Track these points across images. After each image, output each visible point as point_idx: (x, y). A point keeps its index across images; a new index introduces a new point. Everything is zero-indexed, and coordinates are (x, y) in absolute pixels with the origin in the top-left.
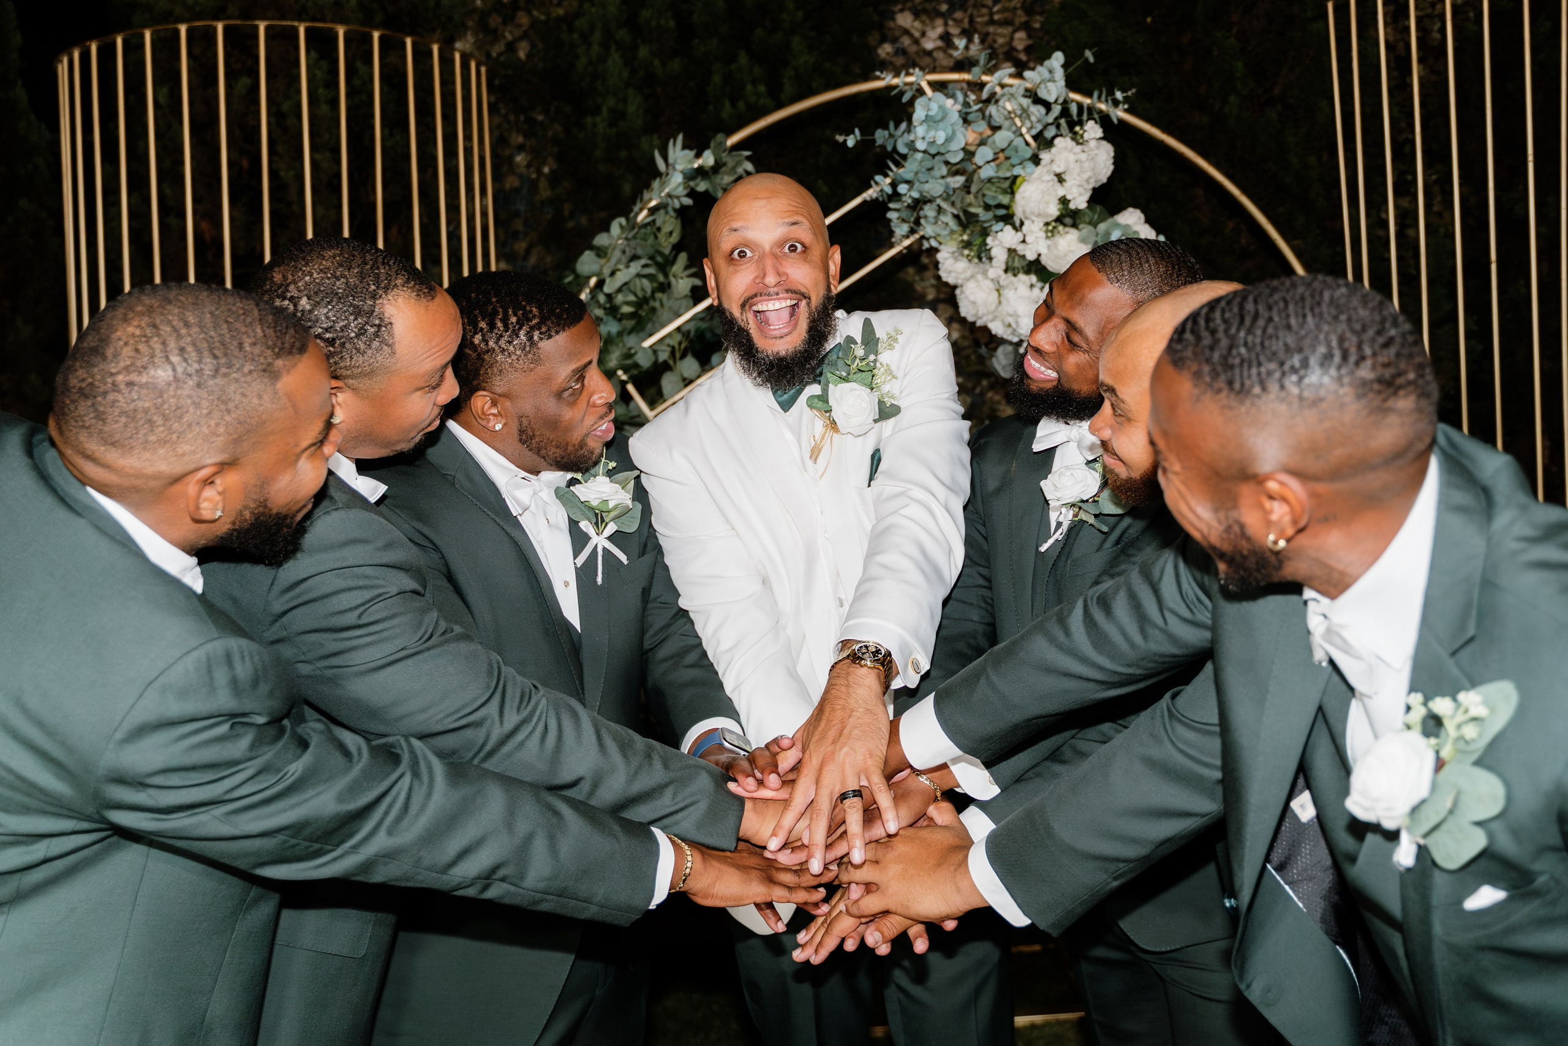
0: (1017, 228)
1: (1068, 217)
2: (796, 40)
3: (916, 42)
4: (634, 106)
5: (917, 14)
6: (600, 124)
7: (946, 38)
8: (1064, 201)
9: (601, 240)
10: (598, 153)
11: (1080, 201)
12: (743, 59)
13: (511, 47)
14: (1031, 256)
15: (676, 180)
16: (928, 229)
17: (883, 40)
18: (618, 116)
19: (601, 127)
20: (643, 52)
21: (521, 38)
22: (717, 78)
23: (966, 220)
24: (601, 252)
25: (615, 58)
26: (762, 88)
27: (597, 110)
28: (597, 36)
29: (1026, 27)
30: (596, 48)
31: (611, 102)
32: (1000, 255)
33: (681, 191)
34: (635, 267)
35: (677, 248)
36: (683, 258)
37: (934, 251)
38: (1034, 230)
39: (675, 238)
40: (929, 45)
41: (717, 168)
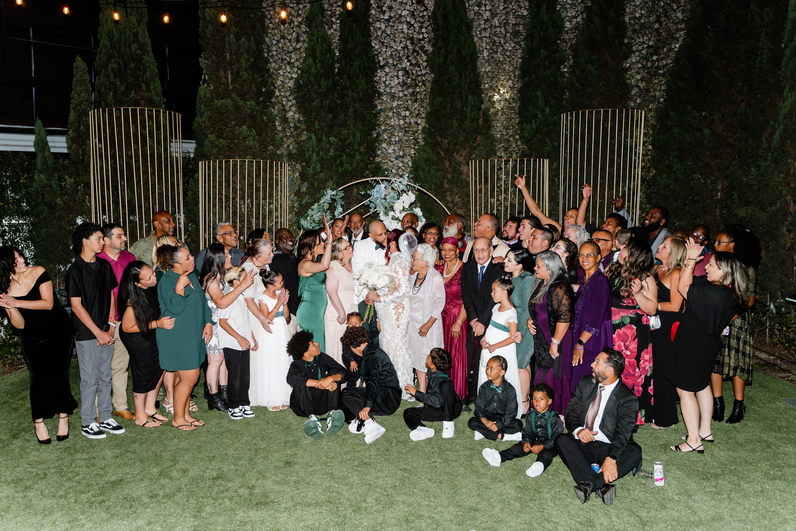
0: (393, 211)
1: (404, 209)
2: (357, 153)
3: (387, 150)
4: (318, 166)
5: (387, 145)
6: (310, 170)
7: (394, 150)
8: (403, 207)
9: (312, 207)
10: (309, 176)
11: (407, 206)
12: (344, 157)
13: (288, 146)
14: (397, 217)
15: (329, 196)
16: (377, 209)
17: (379, 149)
18: (314, 168)
19: (310, 171)
20: (321, 154)
21: (291, 144)
22: (338, 162)
23: (386, 208)
24: (313, 210)
25: (315, 155)
26: (348, 165)
27: (309, 167)
28: (310, 149)
29: (414, 148)
30: (310, 153)
31: (313, 165)
32: (390, 216)
33: (329, 199)
34: (319, 213)
35: (328, 210)
36: (329, 212)
37: (379, 213)
38: (397, 212)
39: (327, 207)
40: (390, 151)
41: (337, 195)
